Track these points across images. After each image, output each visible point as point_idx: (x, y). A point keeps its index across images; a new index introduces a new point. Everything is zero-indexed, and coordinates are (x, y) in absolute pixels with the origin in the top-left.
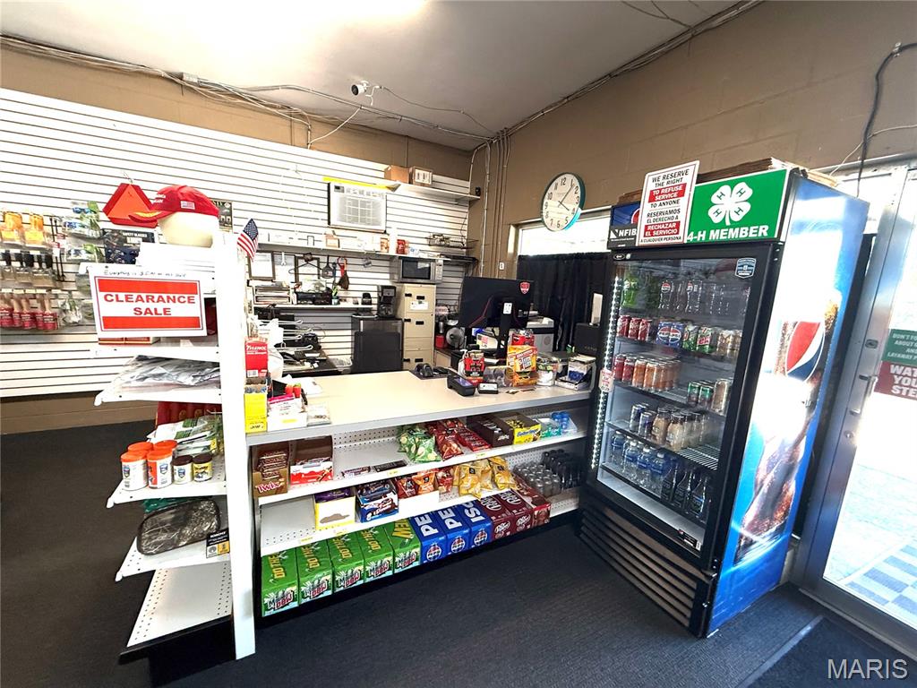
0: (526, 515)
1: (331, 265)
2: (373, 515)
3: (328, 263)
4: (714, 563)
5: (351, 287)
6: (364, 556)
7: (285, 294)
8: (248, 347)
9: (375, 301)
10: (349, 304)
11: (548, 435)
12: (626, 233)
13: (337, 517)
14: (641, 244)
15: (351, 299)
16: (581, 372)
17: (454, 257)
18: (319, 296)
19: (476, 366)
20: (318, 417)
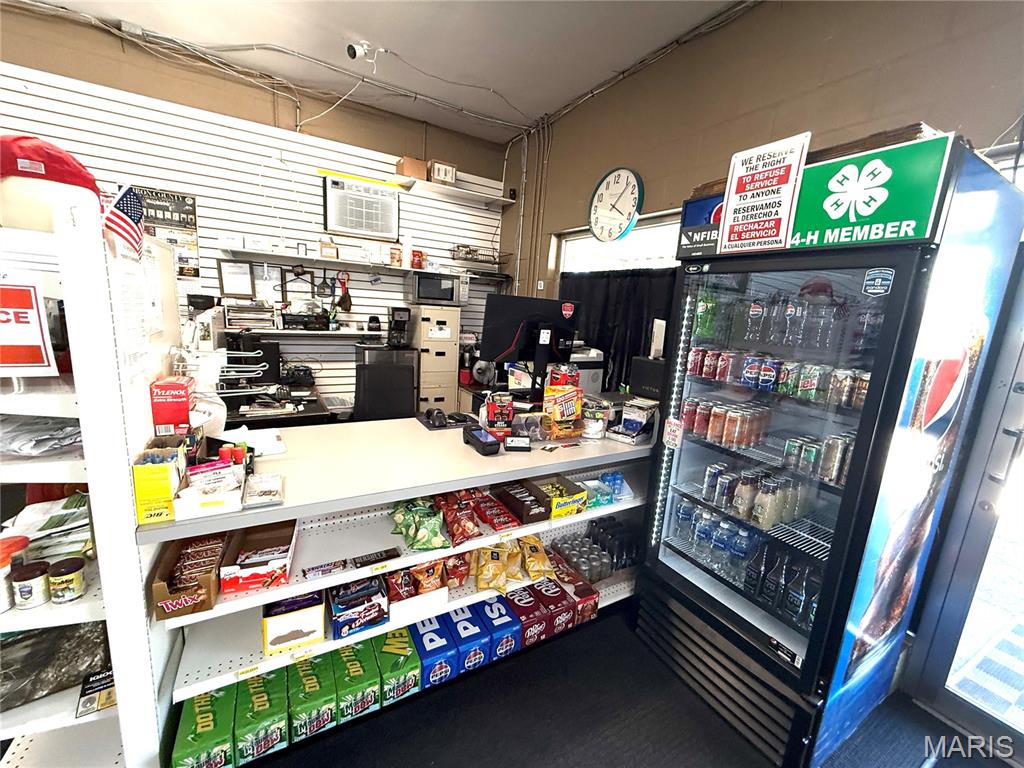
0: (567, 611)
1: (328, 281)
2: (351, 628)
3: (325, 278)
4: (819, 687)
5: (353, 309)
6: (337, 687)
7: (267, 316)
8: (156, 390)
9: (385, 326)
10: (352, 330)
11: (597, 504)
12: (703, 236)
13: (297, 635)
14: (723, 250)
15: (355, 324)
16: (639, 420)
17: (483, 274)
18: (313, 319)
19: (501, 414)
20: (265, 493)
